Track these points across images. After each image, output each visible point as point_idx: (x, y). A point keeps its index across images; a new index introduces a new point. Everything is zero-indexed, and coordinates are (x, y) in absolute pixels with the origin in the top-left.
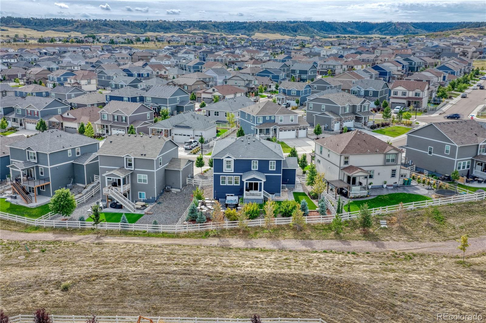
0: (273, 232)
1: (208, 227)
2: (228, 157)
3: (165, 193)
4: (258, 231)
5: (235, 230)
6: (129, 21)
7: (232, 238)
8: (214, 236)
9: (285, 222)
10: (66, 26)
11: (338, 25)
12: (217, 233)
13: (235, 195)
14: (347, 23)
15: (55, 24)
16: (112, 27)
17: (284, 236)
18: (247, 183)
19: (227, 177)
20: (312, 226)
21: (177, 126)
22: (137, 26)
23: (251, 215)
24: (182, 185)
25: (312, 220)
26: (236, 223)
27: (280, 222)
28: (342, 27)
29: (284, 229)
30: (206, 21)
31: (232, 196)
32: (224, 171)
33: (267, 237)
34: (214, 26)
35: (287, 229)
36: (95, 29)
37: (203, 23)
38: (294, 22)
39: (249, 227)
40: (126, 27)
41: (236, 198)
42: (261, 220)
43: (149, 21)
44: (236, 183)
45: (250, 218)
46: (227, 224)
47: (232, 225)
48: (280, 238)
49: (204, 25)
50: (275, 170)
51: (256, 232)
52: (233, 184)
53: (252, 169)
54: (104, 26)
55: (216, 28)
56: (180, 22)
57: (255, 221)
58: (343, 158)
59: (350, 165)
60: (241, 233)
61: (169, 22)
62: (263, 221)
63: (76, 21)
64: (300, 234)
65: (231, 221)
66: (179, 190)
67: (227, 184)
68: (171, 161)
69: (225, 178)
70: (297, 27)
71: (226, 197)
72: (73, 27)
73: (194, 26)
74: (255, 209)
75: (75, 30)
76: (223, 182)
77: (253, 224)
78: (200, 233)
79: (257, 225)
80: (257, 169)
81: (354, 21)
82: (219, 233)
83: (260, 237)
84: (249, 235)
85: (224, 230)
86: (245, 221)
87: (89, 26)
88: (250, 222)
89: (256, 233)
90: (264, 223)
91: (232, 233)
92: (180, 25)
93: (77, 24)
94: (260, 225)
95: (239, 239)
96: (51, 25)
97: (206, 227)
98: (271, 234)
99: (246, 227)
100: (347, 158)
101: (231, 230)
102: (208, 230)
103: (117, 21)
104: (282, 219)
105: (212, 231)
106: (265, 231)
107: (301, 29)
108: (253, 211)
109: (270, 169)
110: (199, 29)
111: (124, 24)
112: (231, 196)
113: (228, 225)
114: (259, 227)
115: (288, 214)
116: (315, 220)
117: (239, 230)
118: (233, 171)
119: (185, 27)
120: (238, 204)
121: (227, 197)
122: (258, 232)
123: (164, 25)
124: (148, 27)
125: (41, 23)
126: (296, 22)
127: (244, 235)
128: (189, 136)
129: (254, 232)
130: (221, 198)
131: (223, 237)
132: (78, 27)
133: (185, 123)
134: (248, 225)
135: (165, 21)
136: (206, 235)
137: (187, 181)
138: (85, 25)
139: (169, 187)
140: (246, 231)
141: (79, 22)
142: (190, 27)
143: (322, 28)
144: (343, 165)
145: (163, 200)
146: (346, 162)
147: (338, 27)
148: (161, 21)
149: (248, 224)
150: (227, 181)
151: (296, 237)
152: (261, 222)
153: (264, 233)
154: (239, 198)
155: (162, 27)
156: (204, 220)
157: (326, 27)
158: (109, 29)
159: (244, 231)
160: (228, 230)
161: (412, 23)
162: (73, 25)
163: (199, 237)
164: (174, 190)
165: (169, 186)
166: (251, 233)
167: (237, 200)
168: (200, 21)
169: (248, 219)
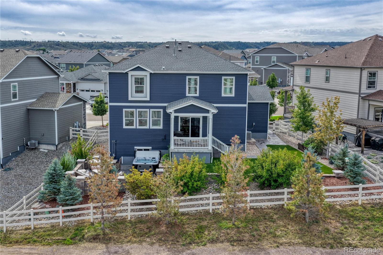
0: (246, 227)
1: (83, 215)
2: (138, 69)
3: (26, 152)
4: (205, 223)
5: (147, 221)
6: (78, 42)
7: (140, 242)
8: (95, 238)
9: (269, 200)
10: (25, 46)
11: (252, 44)
12: (102, 229)
13: (153, 149)
14: (259, 43)
15: (16, 45)
16: (64, 47)
17: (275, 236)
18: (176, 118)
19: (136, 112)
20: (340, 212)
21: (83, 79)
22: (84, 46)
23: (186, 185)
24: (59, 139)
25: (335, 197)
26: (151, 203)
27: (257, 201)
28: (255, 46)
29: (271, 218)
30: (143, 42)
31: (148, 150)
32: (130, 99)
33: (231, 241)
34: (149, 45)
35: (280, 218)
36: (49, 48)
37: (140, 43)
38: (215, 42)
39: (183, 214)
40: (75, 47)
41: (156, 154)
42: (211, 195)
43: (95, 42)
44: (155, 123)
45: (183, 193)
46: (129, 208)
47: (141, 210)
48: (265, 244)
49: (140, 44)
50: (233, 95)
51: (201, 227)
52: (149, 126)
53: (187, 95)
54: (57, 45)
55: (150, 47)
56: (121, 43)
57: (197, 200)
58: (365, 74)
59: (378, 90)
60: (163, 228)
61: (111, 43)
62: (218, 198)
63: (33, 42)
64: (315, 232)
65: (139, 198)
66: (53, 148)
67: (136, 126)
68: (42, 97)
69: (132, 114)
70: (218, 46)
71: (135, 152)
72: (31, 47)
73: (132, 46)
74: (197, 169)
75: (32, 49)
76: (130, 123)
77: (193, 206)
78: (63, 230)
79: (201, 208)
80: (198, 95)
81: (266, 41)
82: (107, 231)
83: (213, 241)
84: (183, 234)
85: (123, 221)
86: (173, 199)
87: (44, 45)
88: (185, 201)
89: (201, 230)
90: (220, 204)
91: (141, 230)
92: (120, 44)
93: (34, 44)
94: (211, 208)
95: (156, 246)
96: (13, 45)
97: (79, 215)
98: (240, 233)
99: (175, 214)
100: (373, 75)
101: (140, 220)
102: (83, 222)
103: (68, 42)
104: (260, 195)
105: (92, 224)
106: (225, 224)
107: (221, 47)
108: (192, 174)
109: (223, 95)
110: (137, 48)
111: (74, 45)
112: (145, 150)
113: (132, 210)
114: (207, 212)
115: (276, 181)
116: (342, 196)
117: (157, 222)
118: (148, 99)
119: (125, 47)
120: (158, 165)
121: (138, 152)
122: (206, 227)
123: (108, 45)
124: (94, 47)
125: (4, 44)
126: (217, 42)
127: (171, 234)
128: (99, 91)
129: (195, 226)
130: (124, 156)
131: (117, 241)
132: (35, 46)
133: (93, 74)
134: (181, 210)
135: (108, 42)
136: (76, 235)
137: (71, 132)
138: (41, 45)
139: (33, 142)
140: (175, 224)
141: (36, 43)
142: (129, 46)
143: (239, 47)
144: (365, 90)
145: (18, 165)
146: (371, 84)
147: (252, 46)
148: (105, 42)
149: (182, 207)
150: (136, 119)
151: (306, 239)
152: (211, 201)
153: (220, 228)
154: (161, 155)
155: (105, 47)
156: (74, 199)
157: (242, 46)
158: (61, 48)
159: (171, 225)
160: (130, 222)
161: (313, 43)
162: (31, 45)
163: (58, 242)
164: (44, 148)
165: (35, 139)
166: (190, 229)
167: (157, 159)
168: (137, 42)
169: (178, 195)
